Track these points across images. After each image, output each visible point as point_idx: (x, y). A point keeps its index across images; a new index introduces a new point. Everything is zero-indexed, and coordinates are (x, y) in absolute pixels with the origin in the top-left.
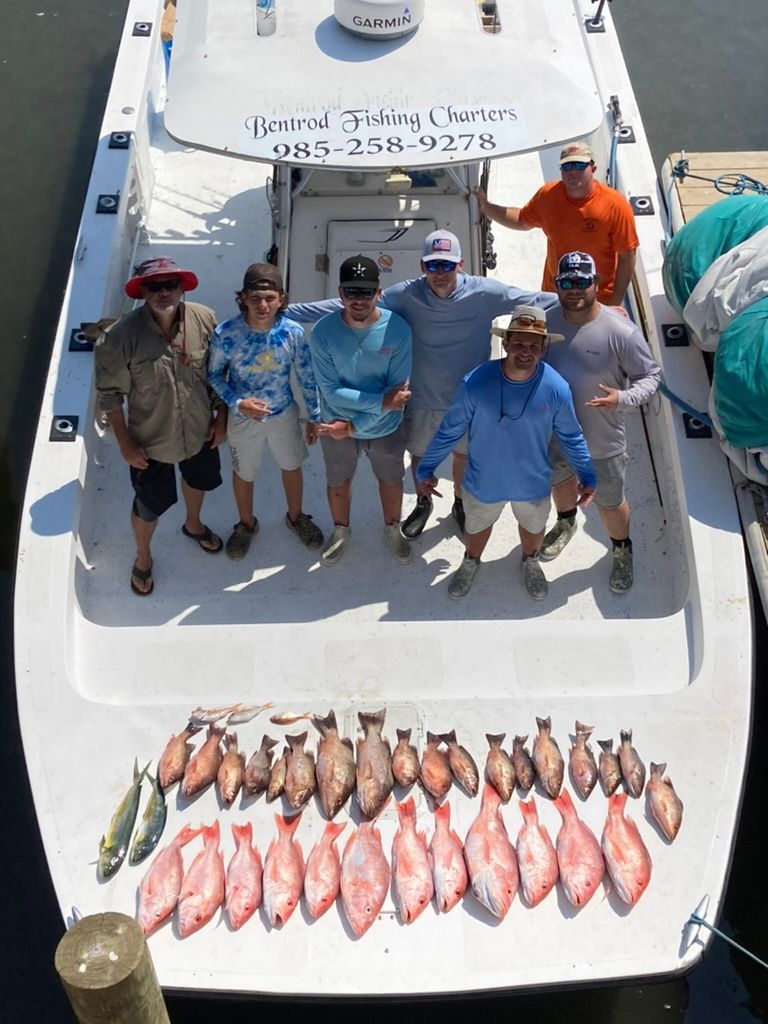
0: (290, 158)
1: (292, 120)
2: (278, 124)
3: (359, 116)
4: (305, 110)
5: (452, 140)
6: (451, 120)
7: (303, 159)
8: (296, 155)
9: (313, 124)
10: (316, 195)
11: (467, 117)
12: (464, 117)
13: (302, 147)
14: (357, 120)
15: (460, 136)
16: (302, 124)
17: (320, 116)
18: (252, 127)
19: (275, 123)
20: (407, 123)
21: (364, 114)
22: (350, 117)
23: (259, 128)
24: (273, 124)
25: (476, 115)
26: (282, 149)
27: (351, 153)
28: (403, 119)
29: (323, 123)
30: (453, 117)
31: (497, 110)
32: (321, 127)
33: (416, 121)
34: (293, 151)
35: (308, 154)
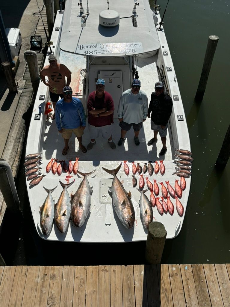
0: (88, 54)
1: (89, 46)
2: (86, 47)
4: (92, 43)
5: (126, 51)
7: (91, 54)
8: (90, 54)
9: (94, 47)
10: (95, 64)
11: (129, 45)
13: (91, 52)
14: (104, 46)
15: (128, 50)
16: (91, 47)
17: (95, 45)
18: (80, 47)
23: (82, 47)
24: (84, 47)
25: (131, 45)
26: (86, 52)
27: (102, 53)
29: (96, 46)
31: (136, 44)
32: (96, 47)
34: (89, 53)
35: (92, 53)
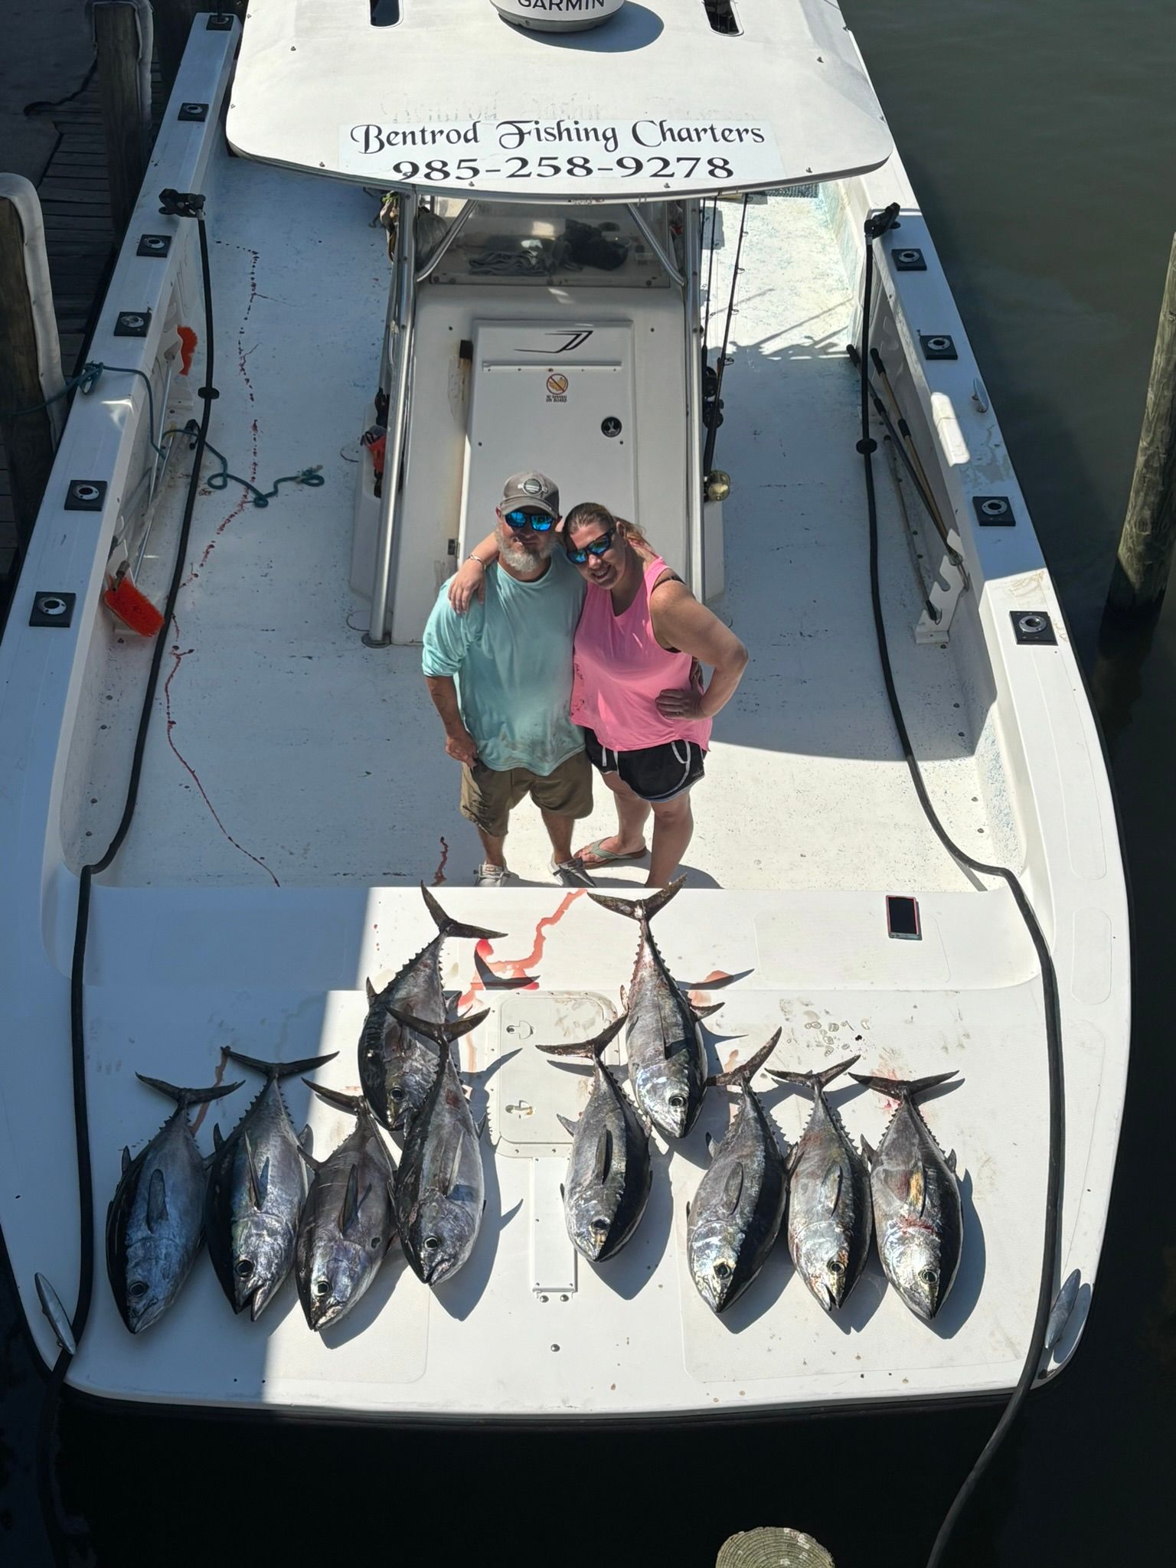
0: (419, 179)
1: (423, 131)
2: (400, 137)
3: (525, 128)
4: (443, 118)
5: (666, 163)
6: (664, 139)
7: (438, 181)
8: (428, 176)
9: (454, 137)
10: (452, 282)
11: (690, 137)
12: (684, 134)
13: (438, 165)
14: (521, 134)
15: (679, 160)
16: (438, 136)
17: (465, 127)
18: (362, 138)
19: (397, 134)
20: (597, 139)
21: (532, 126)
22: (513, 129)
23: (373, 139)
24: (393, 136)
25: (702, 134)
26: (407, 168)
27: (512, 176)
28: (592, 134)
29: (470, 135)
30: (668, 134)
31: (734, 129)
32: (467, 140)
33: (611, 138)
34: (423, 170)
35: (446, 175)
